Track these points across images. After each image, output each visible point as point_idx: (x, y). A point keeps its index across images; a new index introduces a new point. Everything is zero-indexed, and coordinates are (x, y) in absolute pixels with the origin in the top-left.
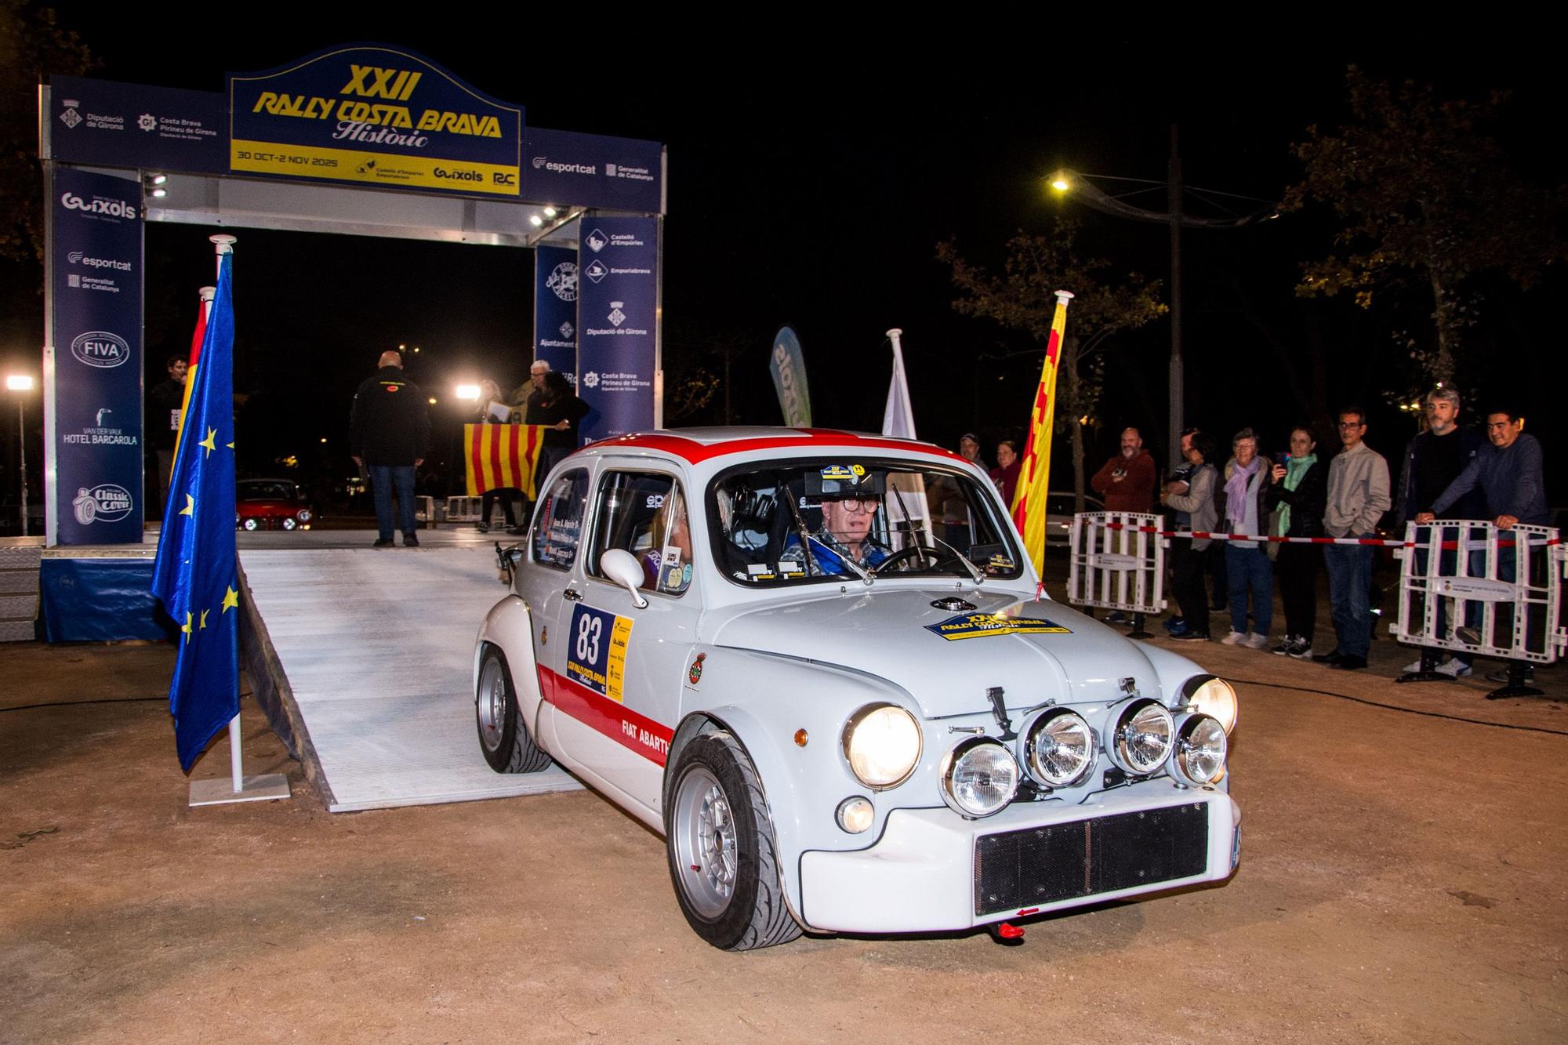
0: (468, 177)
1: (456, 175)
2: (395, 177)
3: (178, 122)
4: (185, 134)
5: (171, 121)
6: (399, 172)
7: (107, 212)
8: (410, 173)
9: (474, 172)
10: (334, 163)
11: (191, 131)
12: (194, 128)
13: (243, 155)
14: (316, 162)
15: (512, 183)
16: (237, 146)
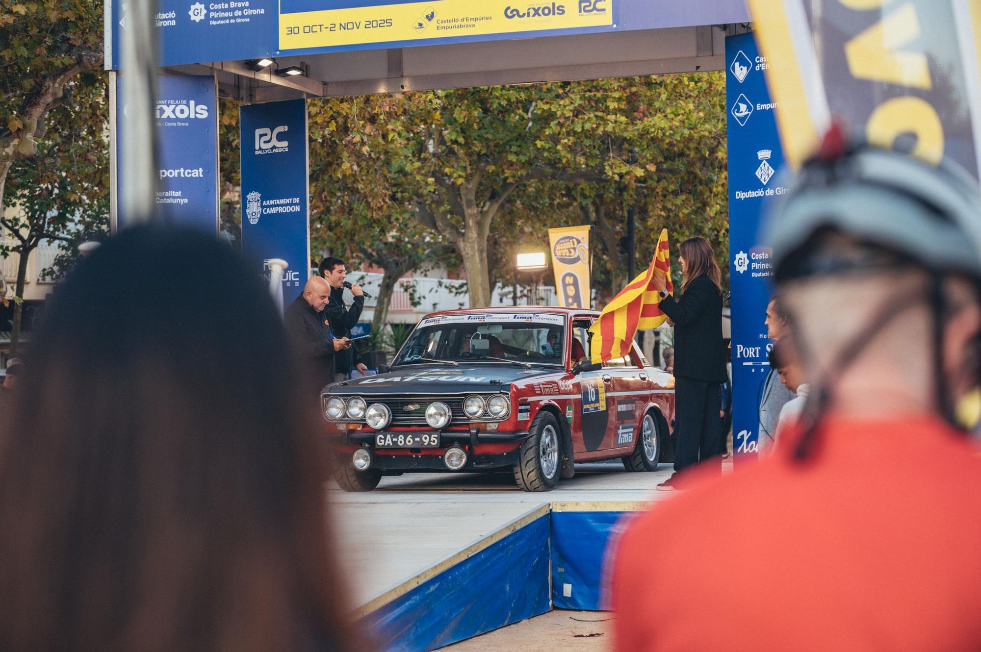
0: (546, 11)
1: (532, 12)
2: (460, 26)
3: (227, 6)
4: (234, 17)
5: (219, 6)
6: (463, 20)
7: (172, 116)
8: (476, 20)
9: (554, 4)
10: (388, 22)
11: (240, 13)
12: (242, 9)
13: (291, 31)
14: (369, 24)
15: (604, 10)
16: (286, 20)
